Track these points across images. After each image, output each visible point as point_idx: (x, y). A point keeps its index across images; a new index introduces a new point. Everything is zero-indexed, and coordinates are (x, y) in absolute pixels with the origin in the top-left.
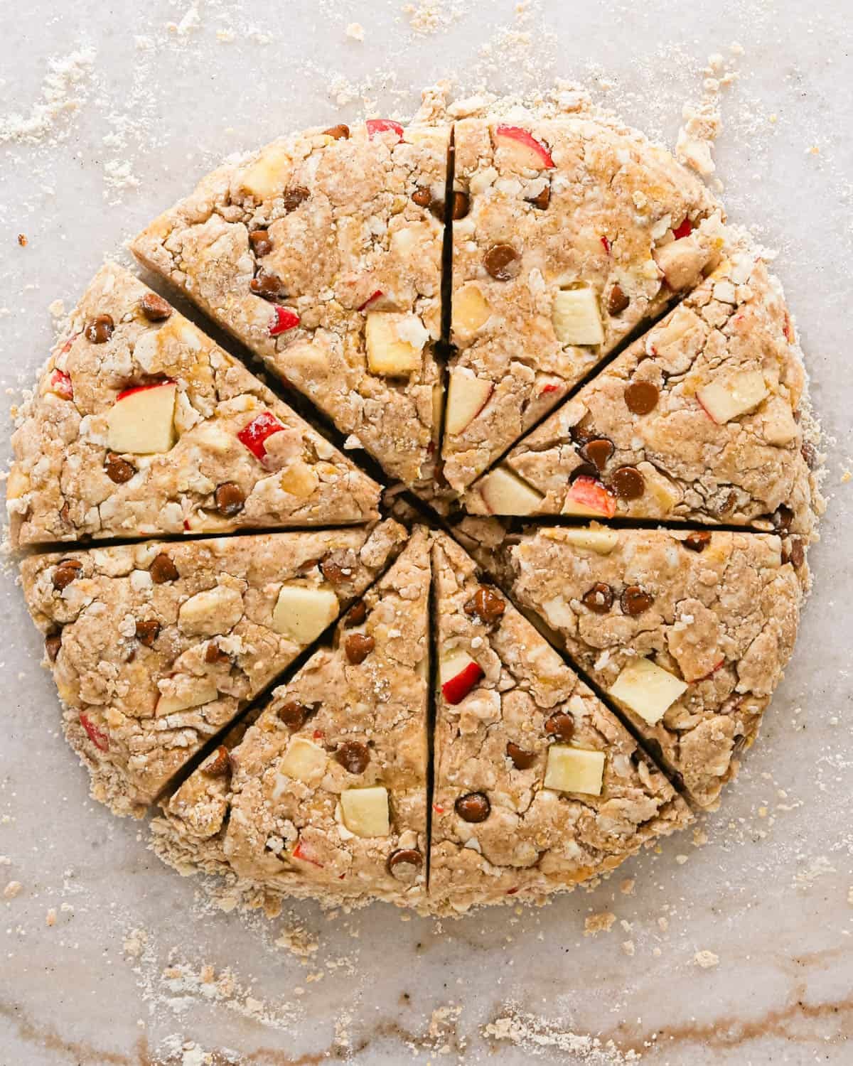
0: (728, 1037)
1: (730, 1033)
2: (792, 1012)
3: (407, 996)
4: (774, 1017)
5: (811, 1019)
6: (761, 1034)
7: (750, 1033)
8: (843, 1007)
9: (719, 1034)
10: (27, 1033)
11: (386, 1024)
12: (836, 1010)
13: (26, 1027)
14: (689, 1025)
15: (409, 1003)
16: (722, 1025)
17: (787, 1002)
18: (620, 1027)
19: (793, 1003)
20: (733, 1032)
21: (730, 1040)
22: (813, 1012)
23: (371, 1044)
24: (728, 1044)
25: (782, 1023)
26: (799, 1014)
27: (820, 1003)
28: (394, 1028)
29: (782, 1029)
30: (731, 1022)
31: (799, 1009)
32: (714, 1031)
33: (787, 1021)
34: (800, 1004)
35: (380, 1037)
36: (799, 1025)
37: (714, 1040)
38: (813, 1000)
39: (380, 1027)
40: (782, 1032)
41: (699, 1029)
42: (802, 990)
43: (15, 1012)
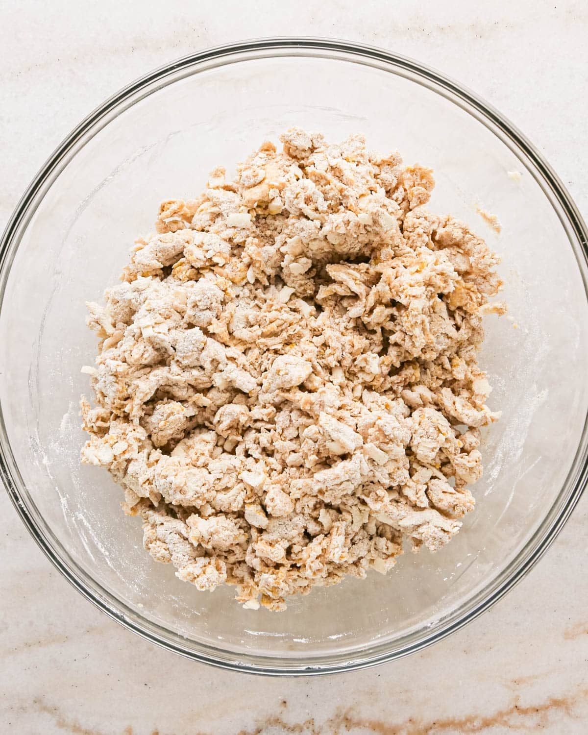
0: (474, 726)
1: (475, 724)
2: (511, 712)
3: (285, 702)
4: (501, 714)
5: (522, 716)
6: (493, 725)
7: (487, 724)
8: (541, 709)
9: (468, 724)
10: (61, 724)
11: (272, 719)
12: (537, 710)
13: (61, 720)
14: (451, 719)
15: (285, 706)
16: (470, 720)
17: (508, 706)
18: (410, 720)
19: (512, 706)
20: (477, 723)
21: (476, 728)
22: (524, 712)
23: (263, 730)
24: (473, 731)
25: (505, 718)
26: (516, 713)
27: (528, 707)
28: (277, 721)
29: (505, 721)
30: (476, 717)
31: (515, 710)
32: (465, 723)
33: (509, 717)
34: (516, 707)
35: (270, 727)
36: (516, 719)
37: (466, 728)
38: (523, 704)
39: (269, 720)
40: (505, 723)
41: (456, 721)
42: (517, 699)
43: (54, 711)
